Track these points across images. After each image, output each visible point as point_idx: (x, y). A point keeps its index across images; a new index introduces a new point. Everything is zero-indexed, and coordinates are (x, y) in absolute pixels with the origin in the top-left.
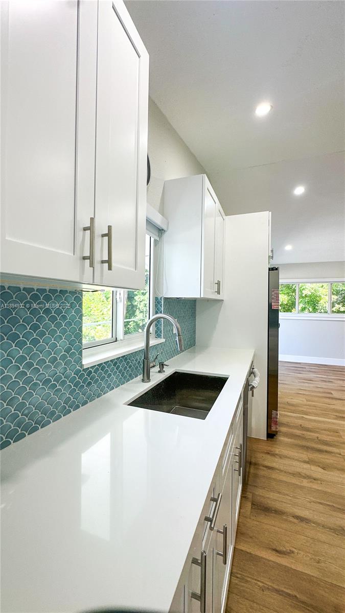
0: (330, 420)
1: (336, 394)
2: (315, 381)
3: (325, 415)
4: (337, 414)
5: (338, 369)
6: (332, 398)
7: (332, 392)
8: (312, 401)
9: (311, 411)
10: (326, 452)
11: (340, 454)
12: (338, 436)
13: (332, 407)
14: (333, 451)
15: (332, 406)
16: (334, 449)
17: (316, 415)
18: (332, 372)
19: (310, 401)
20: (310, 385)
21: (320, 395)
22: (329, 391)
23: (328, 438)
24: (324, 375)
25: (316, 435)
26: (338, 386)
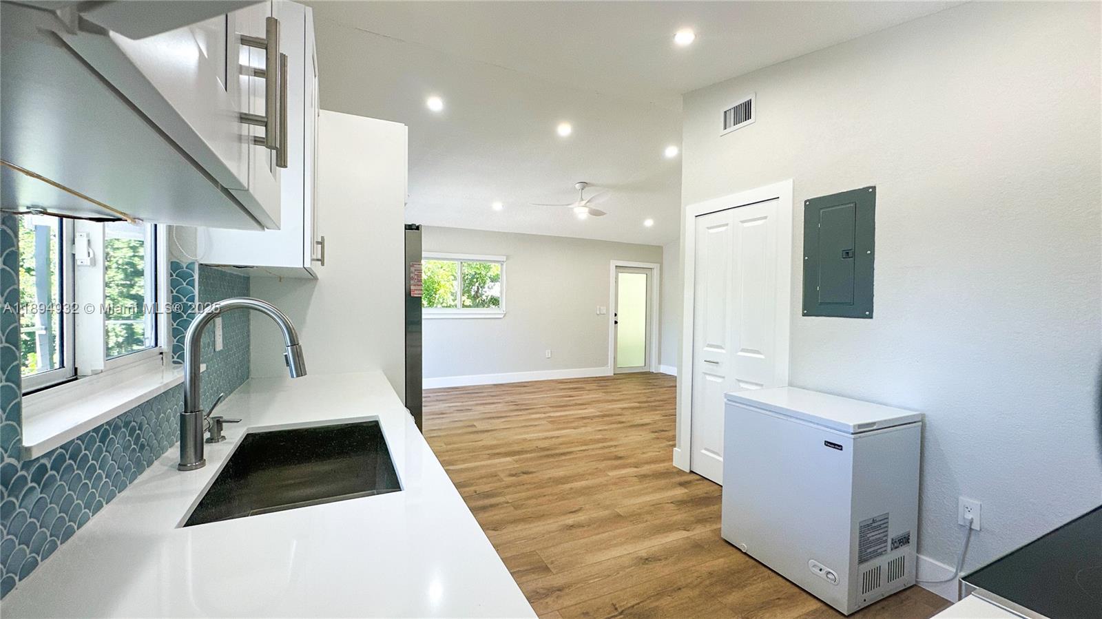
0: (483, 463)
1: (480, 426)
2: (450, 413)
3: (475, 458)
4: (490, 452)
5: (472, 390)
6: (477, 432)
7: (475, 424)
8: (454, 443)
9: (455, 457)
10: (492, 506)
11: (508, 503)
12: (498, 479)
13: (480, 444)
14: (498, 502)
15: (480, 442)
16: (499, 498)
17: (464, 461)
18: (466, 395)
19: (450, 444)
20: (444, 421)
21: (460, 431)
22: (471, 423)
23: (486, 488)
24: (459, 402)
25: (473, 488)
26: (480, 414)
